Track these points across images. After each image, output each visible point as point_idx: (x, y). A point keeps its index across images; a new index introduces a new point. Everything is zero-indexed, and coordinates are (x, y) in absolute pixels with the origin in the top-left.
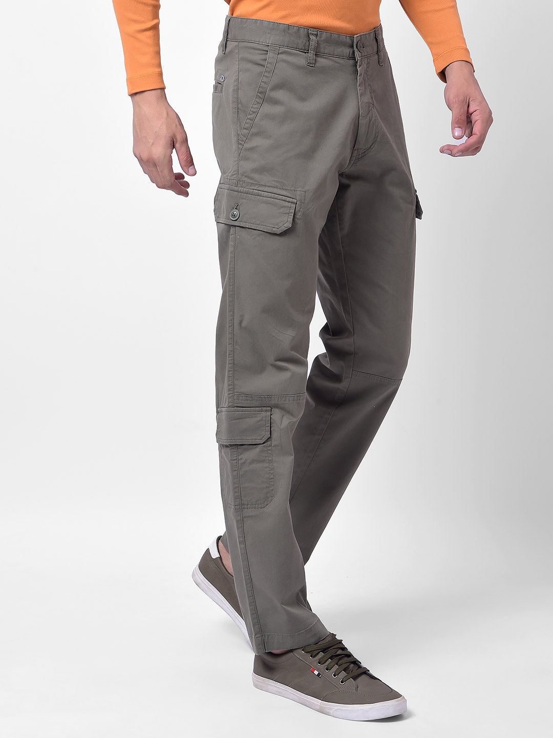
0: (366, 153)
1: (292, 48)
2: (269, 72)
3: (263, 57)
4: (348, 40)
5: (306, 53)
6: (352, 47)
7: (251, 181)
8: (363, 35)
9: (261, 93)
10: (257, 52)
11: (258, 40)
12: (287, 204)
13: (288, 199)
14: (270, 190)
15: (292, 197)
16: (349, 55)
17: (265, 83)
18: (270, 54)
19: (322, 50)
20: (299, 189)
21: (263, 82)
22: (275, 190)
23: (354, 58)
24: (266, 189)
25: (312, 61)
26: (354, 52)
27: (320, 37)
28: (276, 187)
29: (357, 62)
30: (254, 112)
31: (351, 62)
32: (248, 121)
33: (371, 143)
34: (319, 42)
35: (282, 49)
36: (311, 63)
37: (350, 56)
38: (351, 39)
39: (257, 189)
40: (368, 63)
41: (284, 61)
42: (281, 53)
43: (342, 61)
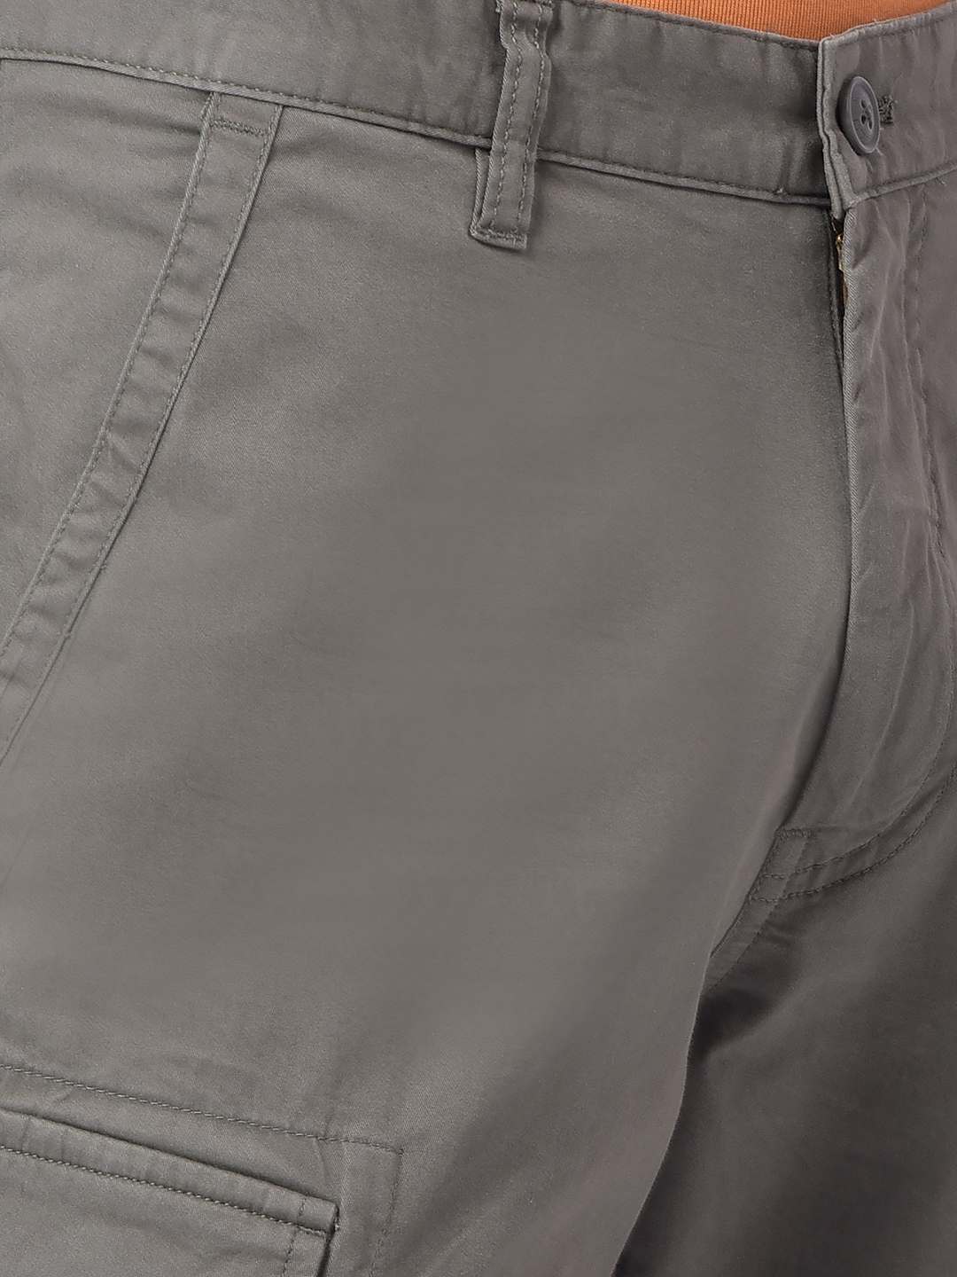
0: (868, 860)
1: (374, 115)
2: (194, 286)
3: (159, 173)
4: (779, 70)
5: (471, 149)
6: (805, 113)
7: (17, 1055)
8: (886, 34)
9: (133, 428)
10: (124, 134)
11: (131, 53)
12: (262, 1233)
13: (275, 1198)
14: (151, 1123)
15: (304, 1181)
16: (785, 174)
17: (164, 359)
18: (214, 156)
19: (590, 137)
20: (354, 1130)
21: (150, 353)
22: (184, 1131)
23: (816, 195)
24: (122, 1117)
25: (510, 215)
26: (816, 156)
27: (581, 45)
28: (193, 1108)
29: (840, 225)
30: (74, 565)
31: (799, 224)
32: (31, 622)
33: (908, 796)
34: (571, 79)
35: (299, 124)
36: (501, 229)
37: (793, 181)
38: (798, 64)
39: (61, 1111)
40: (921, 233)
41: (307, 206)
42: (299, 149)
43: (732, 217)
